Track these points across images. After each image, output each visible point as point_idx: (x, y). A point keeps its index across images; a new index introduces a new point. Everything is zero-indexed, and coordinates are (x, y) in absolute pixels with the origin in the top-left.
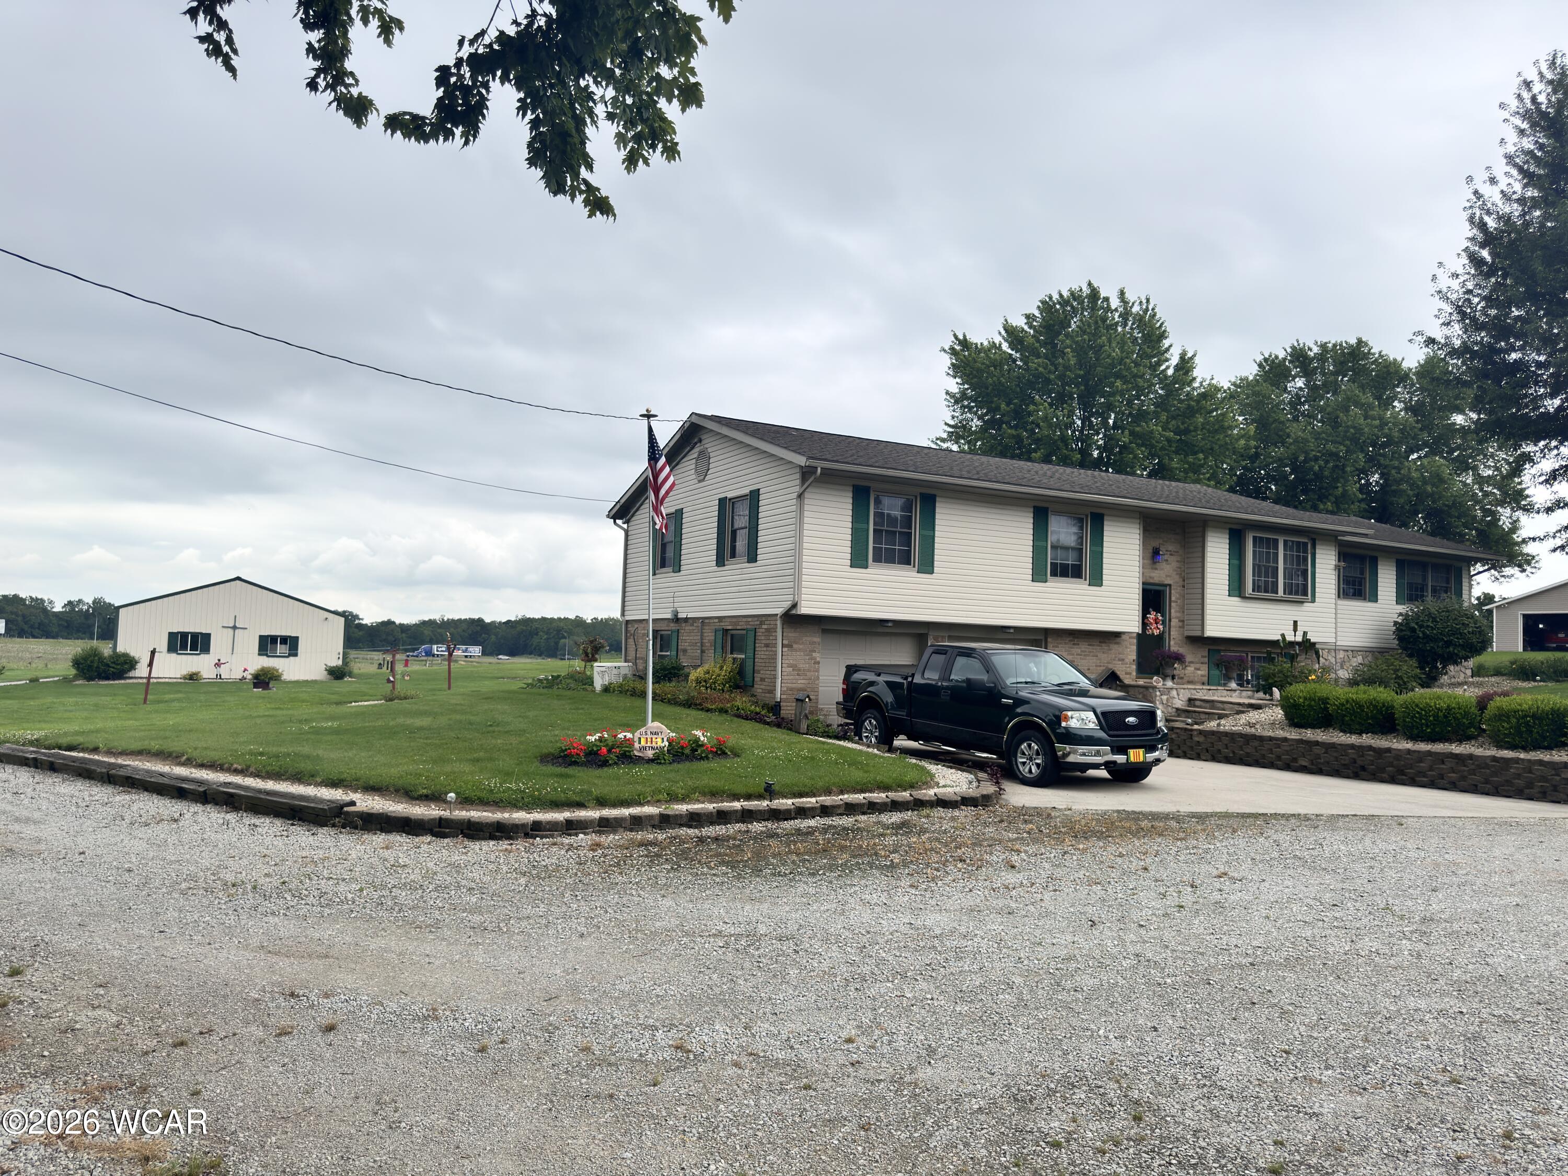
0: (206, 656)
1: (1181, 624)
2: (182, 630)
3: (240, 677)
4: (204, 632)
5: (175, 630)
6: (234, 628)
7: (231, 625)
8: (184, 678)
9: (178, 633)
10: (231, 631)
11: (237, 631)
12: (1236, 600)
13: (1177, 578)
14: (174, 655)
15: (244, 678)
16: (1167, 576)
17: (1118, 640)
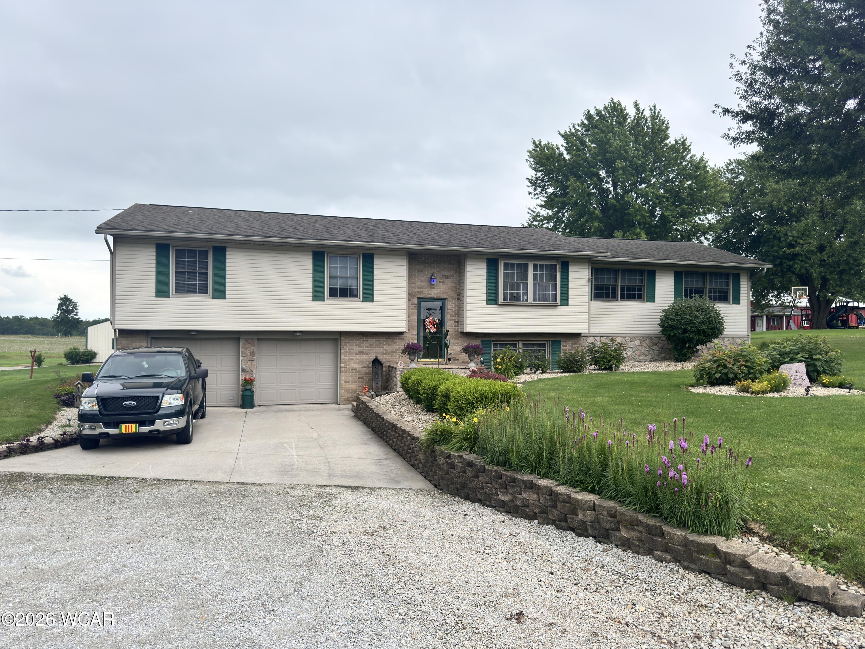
1: (456, 324)
12: (493, 307)
13: (453, 294)
16: (443, 293)
17: (401, 336)
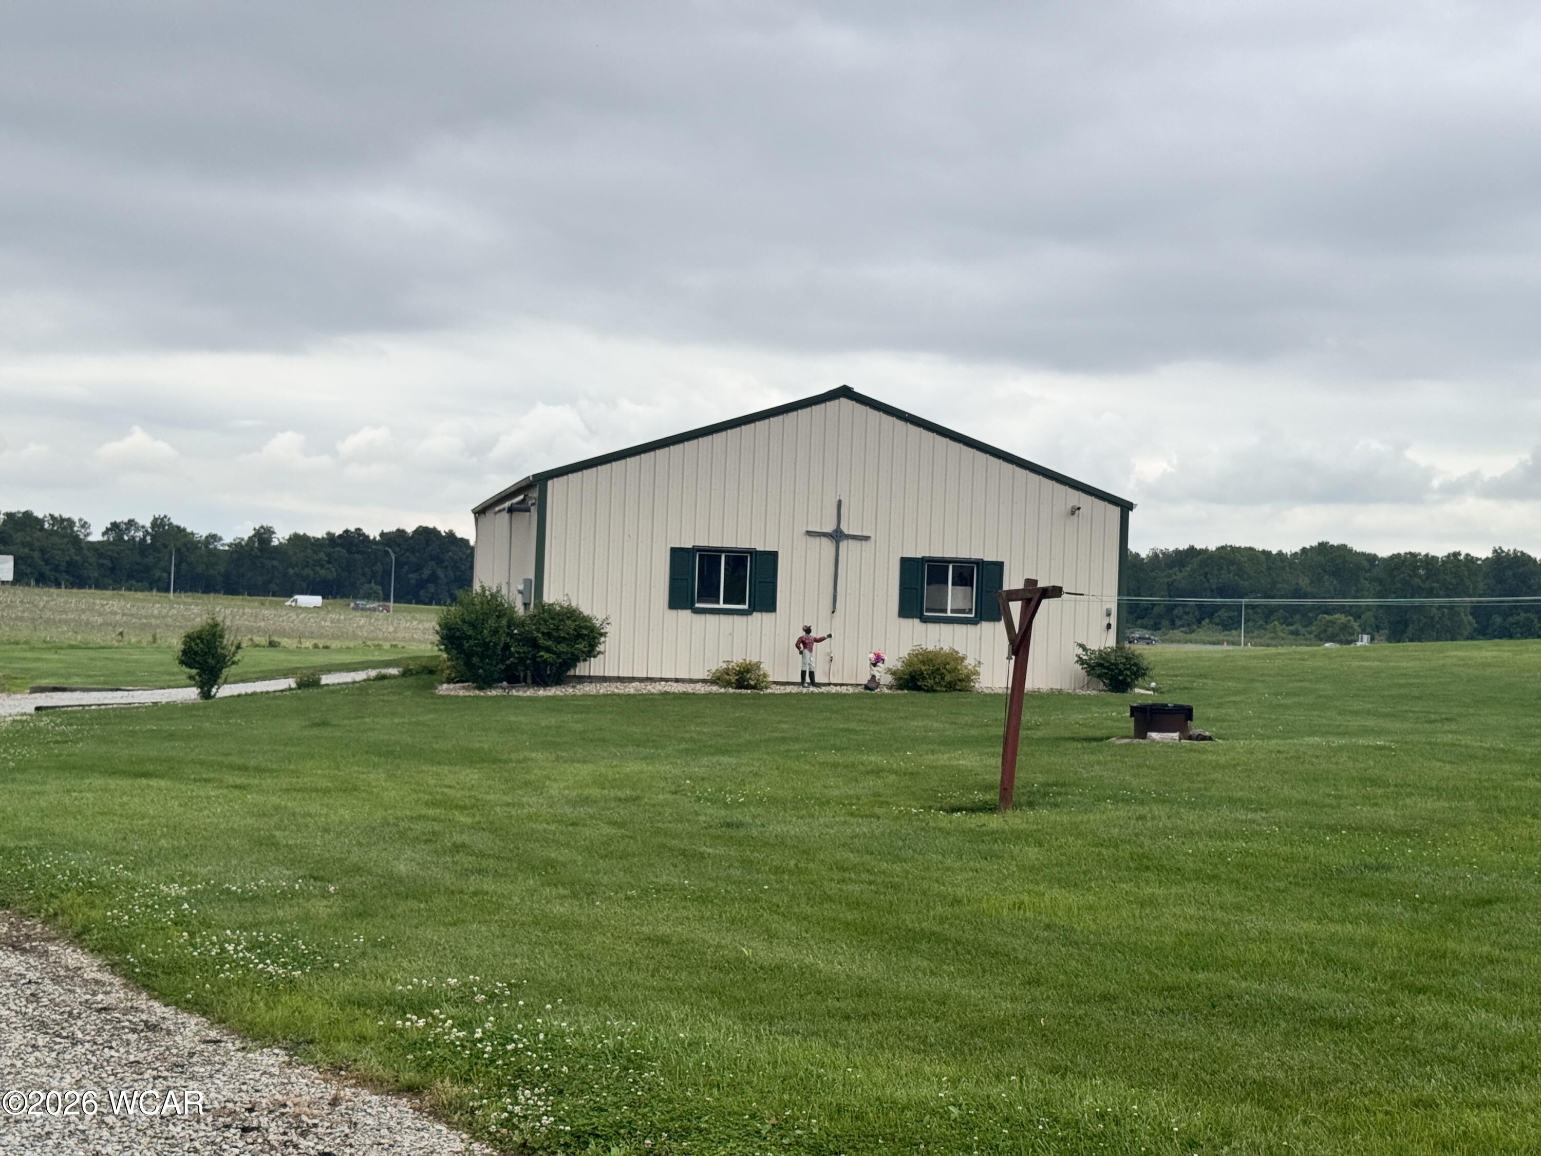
0: (767, 617)
2: (702, 542)
3: (864, 680)
4: (760, 548)
5: (688, 543)
6: (837, 536)
7: (829, 528)
8: (716, 680)
9: (695, 549)
10: (827, 545)
11: (843, 545)
14: (685, 614)
15: (872, 685)
